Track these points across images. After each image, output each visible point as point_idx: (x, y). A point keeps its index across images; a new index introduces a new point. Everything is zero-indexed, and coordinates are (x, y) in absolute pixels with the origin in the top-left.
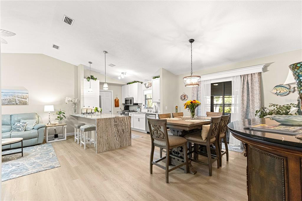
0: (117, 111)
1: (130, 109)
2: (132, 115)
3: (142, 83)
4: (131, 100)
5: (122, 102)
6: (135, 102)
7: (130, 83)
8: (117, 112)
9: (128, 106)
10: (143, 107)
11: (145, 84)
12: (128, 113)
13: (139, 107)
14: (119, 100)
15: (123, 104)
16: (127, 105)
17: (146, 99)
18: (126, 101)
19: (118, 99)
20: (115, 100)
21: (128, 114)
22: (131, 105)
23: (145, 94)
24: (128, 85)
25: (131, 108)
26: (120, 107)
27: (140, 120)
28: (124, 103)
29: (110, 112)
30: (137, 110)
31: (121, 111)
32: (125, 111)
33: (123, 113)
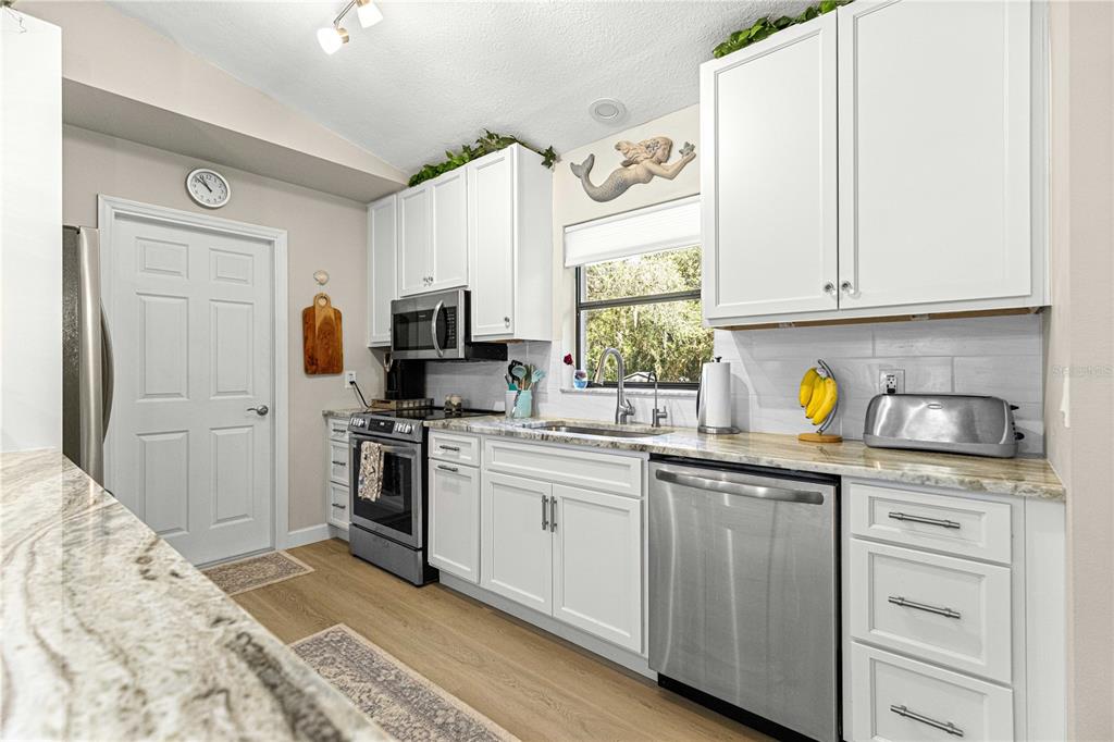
0: (327, 408)
1: (429, 395)
2: (464, 457)
3: (547, 163)
4: (447, 314)
5: (368, 329)
6: (483, 330)
7: (433, 171)
8: (328, 415)
9: (419, 367)
10: (555, 375)
11: (585, 170)
12: (425, 431)
13: (523, 379)
14: (338, 314)
15: (372, 349)
16: (412, 355)
17: (580, 307)
18: (404, 320)
19: (335, 305)
20: (308, 315)
21: (418, 437)
22: (448, 354)
23: (572, 262)
24: (418, 188)
25: (443, 387)
26: (348, 374)
27: (564, 513)
28: (386, 337)
29: (262, 413)
30: (503, 397)
31: (357, 405)
32: (393, 404)
33: (374, 425)
